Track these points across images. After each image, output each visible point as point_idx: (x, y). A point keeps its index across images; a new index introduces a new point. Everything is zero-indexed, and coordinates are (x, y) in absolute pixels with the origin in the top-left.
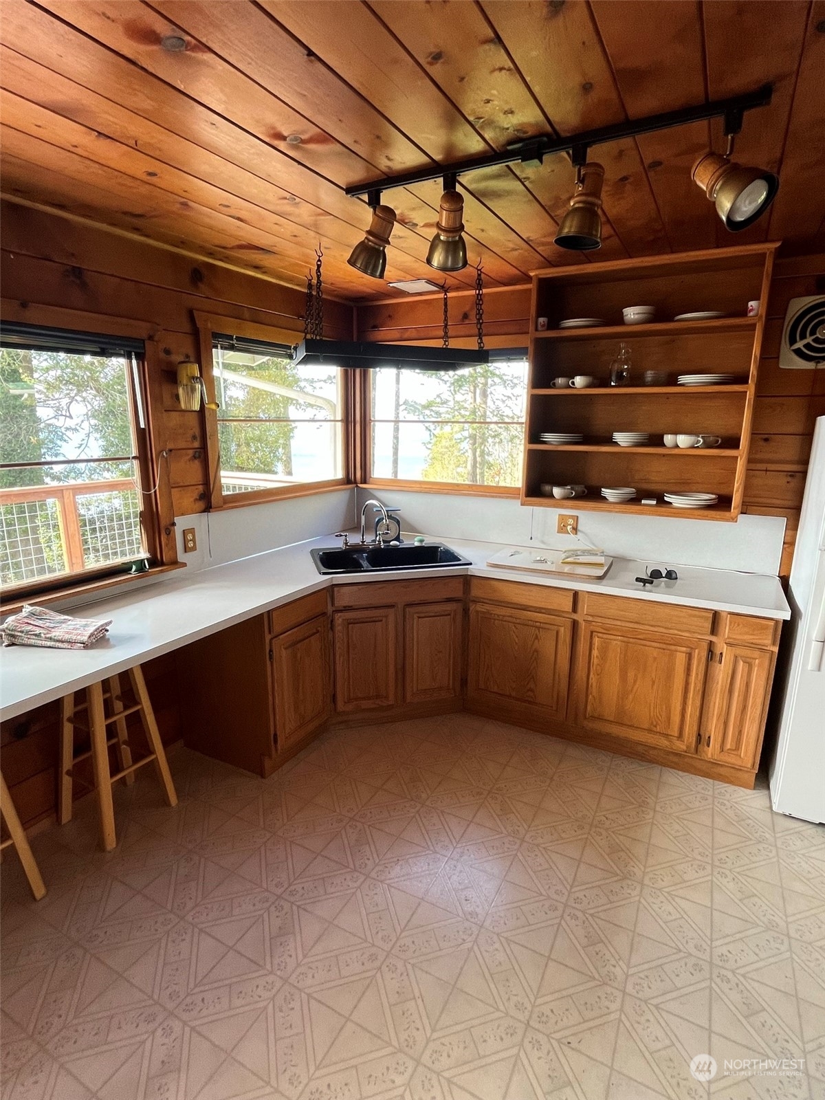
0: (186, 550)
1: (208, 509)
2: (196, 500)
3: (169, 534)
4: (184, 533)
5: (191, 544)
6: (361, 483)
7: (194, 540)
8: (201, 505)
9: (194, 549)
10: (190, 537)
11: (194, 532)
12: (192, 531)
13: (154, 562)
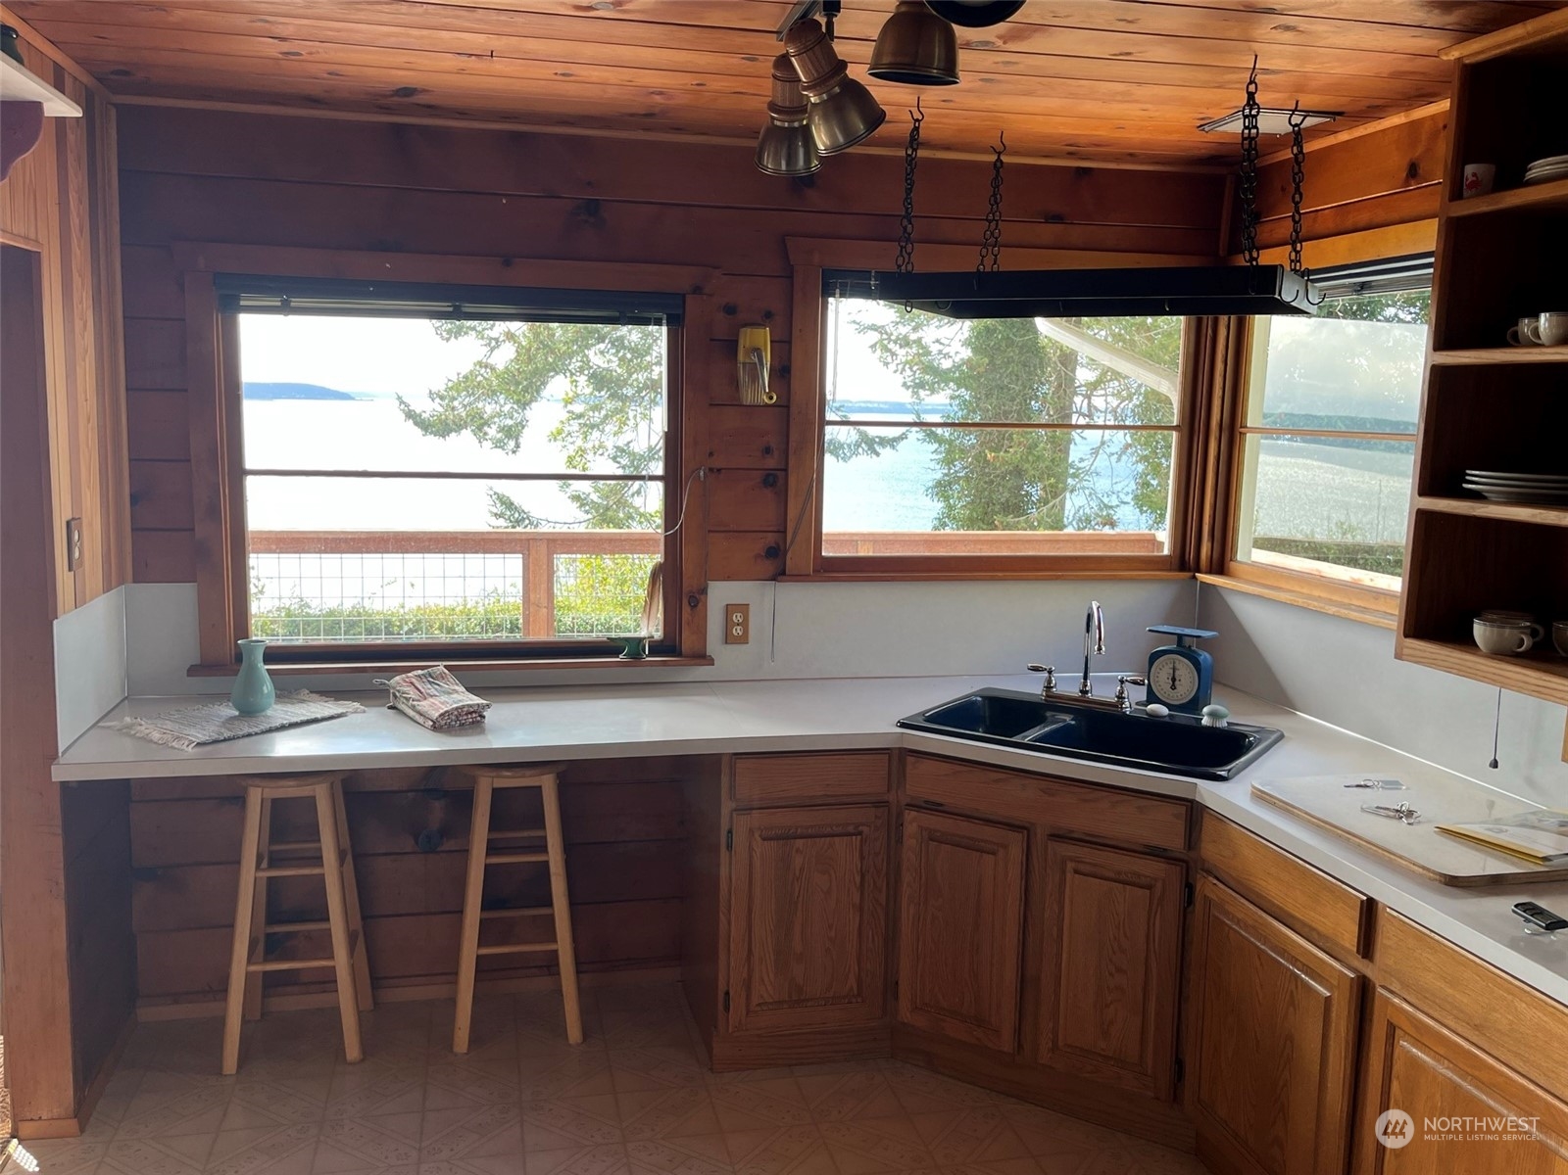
0: (728, 638)
1: (780, 575)
2: (758, 556)
3: (695, 606)
4: (729, 609)
5: (737, 631)
6: (1210, 572)
7: (745, 624)
8: (769, 566)
9: (743, 639)
10: (737, 617)
11: (748, 612)
12: (744, 608)
13: (666, 647)
